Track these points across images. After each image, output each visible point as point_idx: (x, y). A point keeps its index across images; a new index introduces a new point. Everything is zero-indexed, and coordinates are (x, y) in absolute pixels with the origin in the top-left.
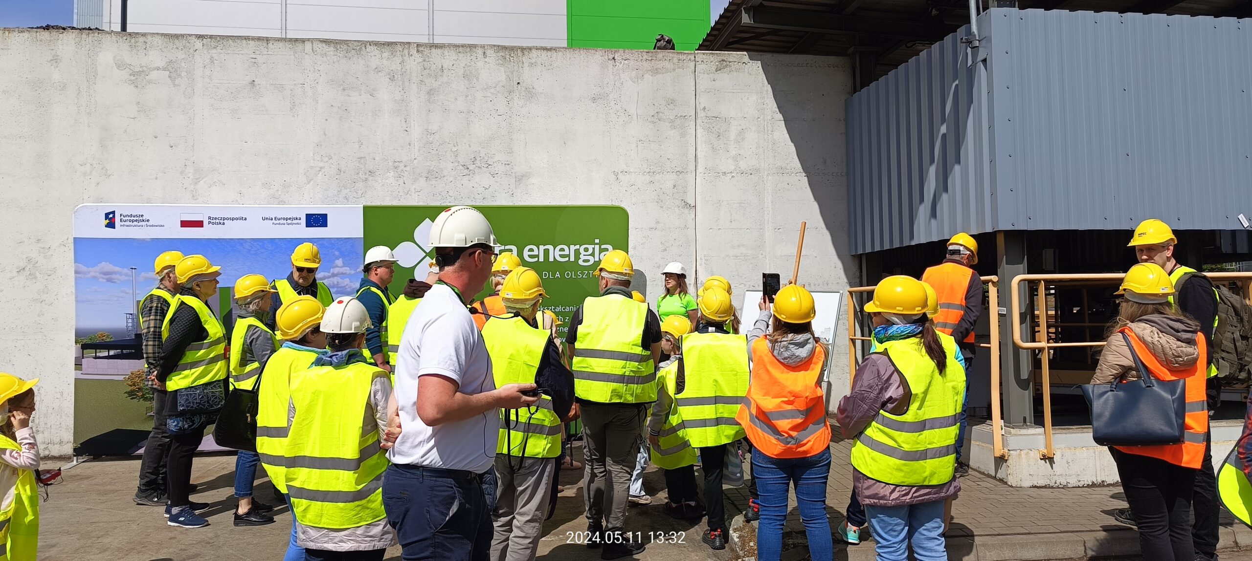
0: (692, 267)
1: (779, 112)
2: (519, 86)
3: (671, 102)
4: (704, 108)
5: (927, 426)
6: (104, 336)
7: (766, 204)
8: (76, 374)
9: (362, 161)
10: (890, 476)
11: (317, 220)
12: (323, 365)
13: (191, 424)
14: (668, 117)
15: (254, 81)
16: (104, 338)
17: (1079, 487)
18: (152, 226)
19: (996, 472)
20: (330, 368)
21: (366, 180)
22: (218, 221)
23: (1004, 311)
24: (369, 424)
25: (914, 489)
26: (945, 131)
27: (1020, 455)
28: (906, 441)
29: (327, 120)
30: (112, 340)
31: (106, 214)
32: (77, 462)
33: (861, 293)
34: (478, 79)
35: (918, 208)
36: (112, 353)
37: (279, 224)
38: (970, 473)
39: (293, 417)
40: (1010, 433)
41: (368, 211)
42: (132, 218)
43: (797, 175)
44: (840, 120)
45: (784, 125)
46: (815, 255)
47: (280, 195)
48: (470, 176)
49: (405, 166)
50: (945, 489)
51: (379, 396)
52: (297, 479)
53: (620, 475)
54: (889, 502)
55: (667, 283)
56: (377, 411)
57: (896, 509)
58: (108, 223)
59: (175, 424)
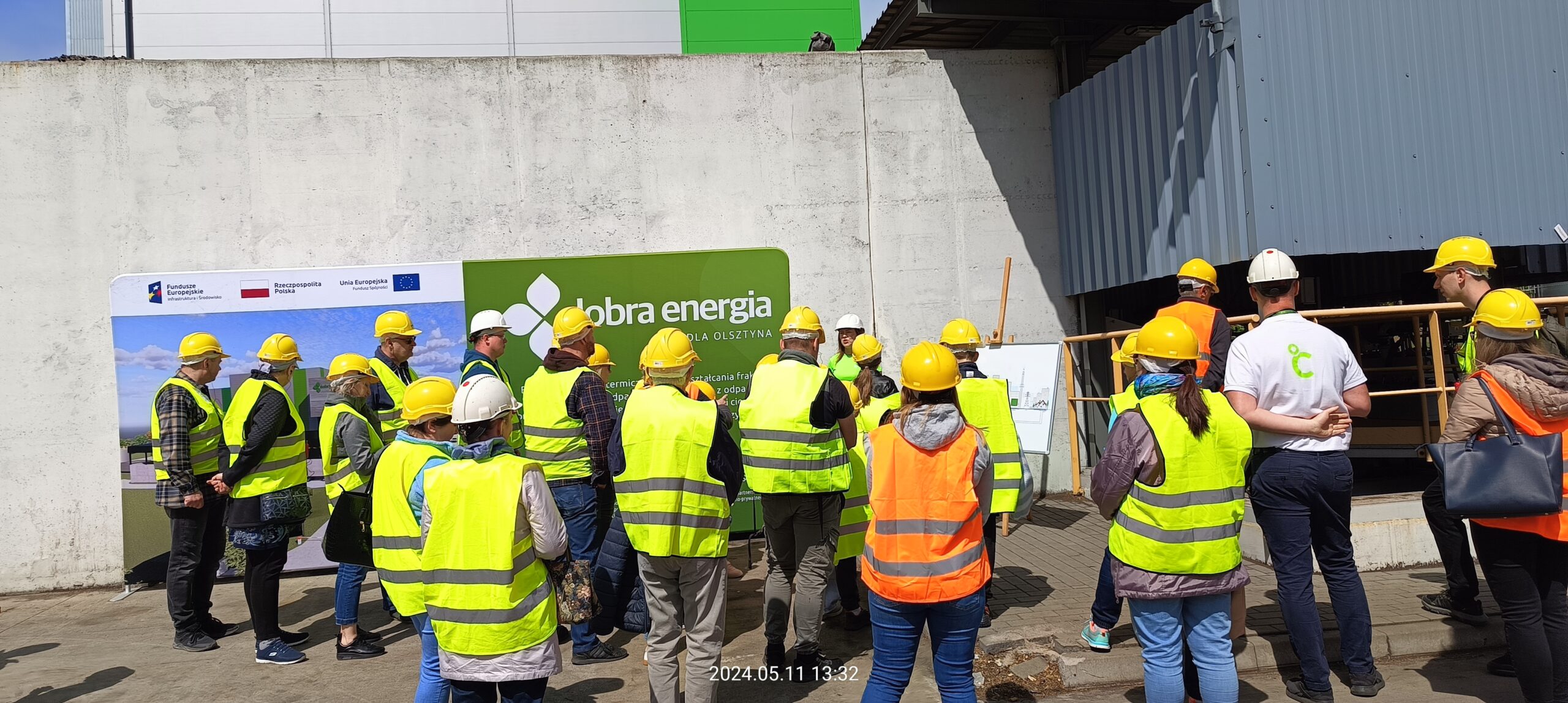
0: (869, 320)
1: (968, 123)
2: (645, 104)
3: (834, 116)
4: (876, 122)
5: (1192, 500)
7: (958, 237)
8: (123, 484)
9: (457, 206)
10: (1149, 561)
11: (407, 282)
12: (463, 458)
13: (273, 537)
14: (831, 135)
15: (320, 114)
17: (1371, 571)
18: (207, 298)
20: (471, 462)
21: (463, 229)
22: (287, 288)
24: (521, 529)
25: (1182, 578)
26: (1183, 138)
28: (1165, 518)
29: (411, 158)
31: (149, 286)
32: (130, 591)
33: (1080, 343)
34: (594, 98)
35: (1152, 235)
37: (361, 288)
41: (469, 268)
42: (182, 290)
43: (994, 199)
44: (1044, 129)
45: (975, 138)
46: (1021, 298)
47: (358, 253)
48: (591, 220)
49: (510, 211)
50: (1224, 581)
51: (532, 493)
52: (438, 596)
53: (811, 578)
54: (1150, 594)
55: (842, 342)
56: (530, 512)
57: (1161, 603)
58: (153, 297)
59: (254, 537)
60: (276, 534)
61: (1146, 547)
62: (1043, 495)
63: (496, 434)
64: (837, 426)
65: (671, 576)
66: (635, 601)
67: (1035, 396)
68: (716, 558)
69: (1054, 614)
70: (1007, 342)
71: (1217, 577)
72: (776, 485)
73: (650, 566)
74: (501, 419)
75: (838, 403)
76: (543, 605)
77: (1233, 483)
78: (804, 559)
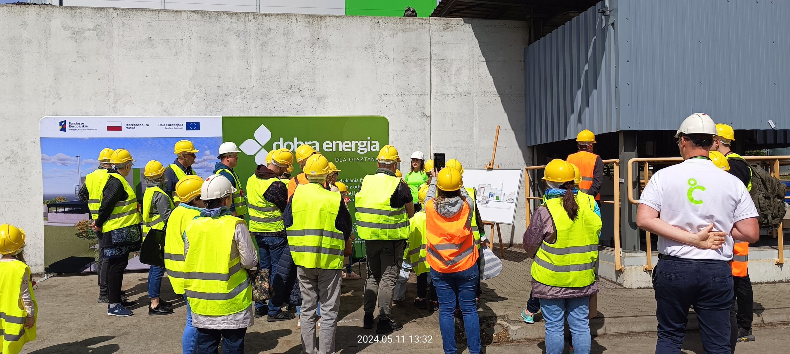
1: (482, 56)
2: (319, 40)
3: (415, 50)
4: (436, 54)
5: (570, 251)
6: (62, 199)
7: (475, 114)
8: (45, 223)
9: (221, 88)
10: (548, 280)
11: (193, 126)
12: (205, 216)
13: (120, 252)
14: (413, 60)
15: (150, 37)
16: (61, 200)
18: (89, 130)
19: (617, 279)
20: (210, 218)
21: (223, 100)
22: (131, 127)
23: (623, 181)
24: (234, 253)
25: (564, 289)
26: (587, 69)
27: (631, 269)
28: (556, 260)
29: (197, 62)
30: (66, 201)
31: (60, 122)
32: (47, 277)
33: (534, 170)
34: (293, 36)
35: (570, 117)
36: (67, 209)
37: (170, 128)
38: (600, 280)
39: (188, 248)
40: (625, 256)
41: (225, 120)
42: (76, 125)
43: (494, 96)
44: (521, 61)
45: (486, 65)
46: (505, 146)
47: (169, 110)
48: (288, 98)
49: (248, 91)
50: (585, 290)
51: (240, 235)
52: (191, 285)
53: (388, 282)
54: (548, 296)
55: (413, 165)
56: (239, 245)
57: (554, 301)
58: (61, 128)
59: (110, 252)
60: (121, 250)
61: (547, 273)
62: (511, 245)
63: (223, 205)
64: (404, 207)
65: (313, 277)
66: (295, 290)
67: (508, 195)
68: (338, 270)
69: (509, 304)
70: (495, 168)
71: (581, 289)
72: (372, 236)
73: (303, 272)
74: (226, 197)
75: (405, 196)
76: (244, 291)
77: (592, 242)
78: (385, 273)
